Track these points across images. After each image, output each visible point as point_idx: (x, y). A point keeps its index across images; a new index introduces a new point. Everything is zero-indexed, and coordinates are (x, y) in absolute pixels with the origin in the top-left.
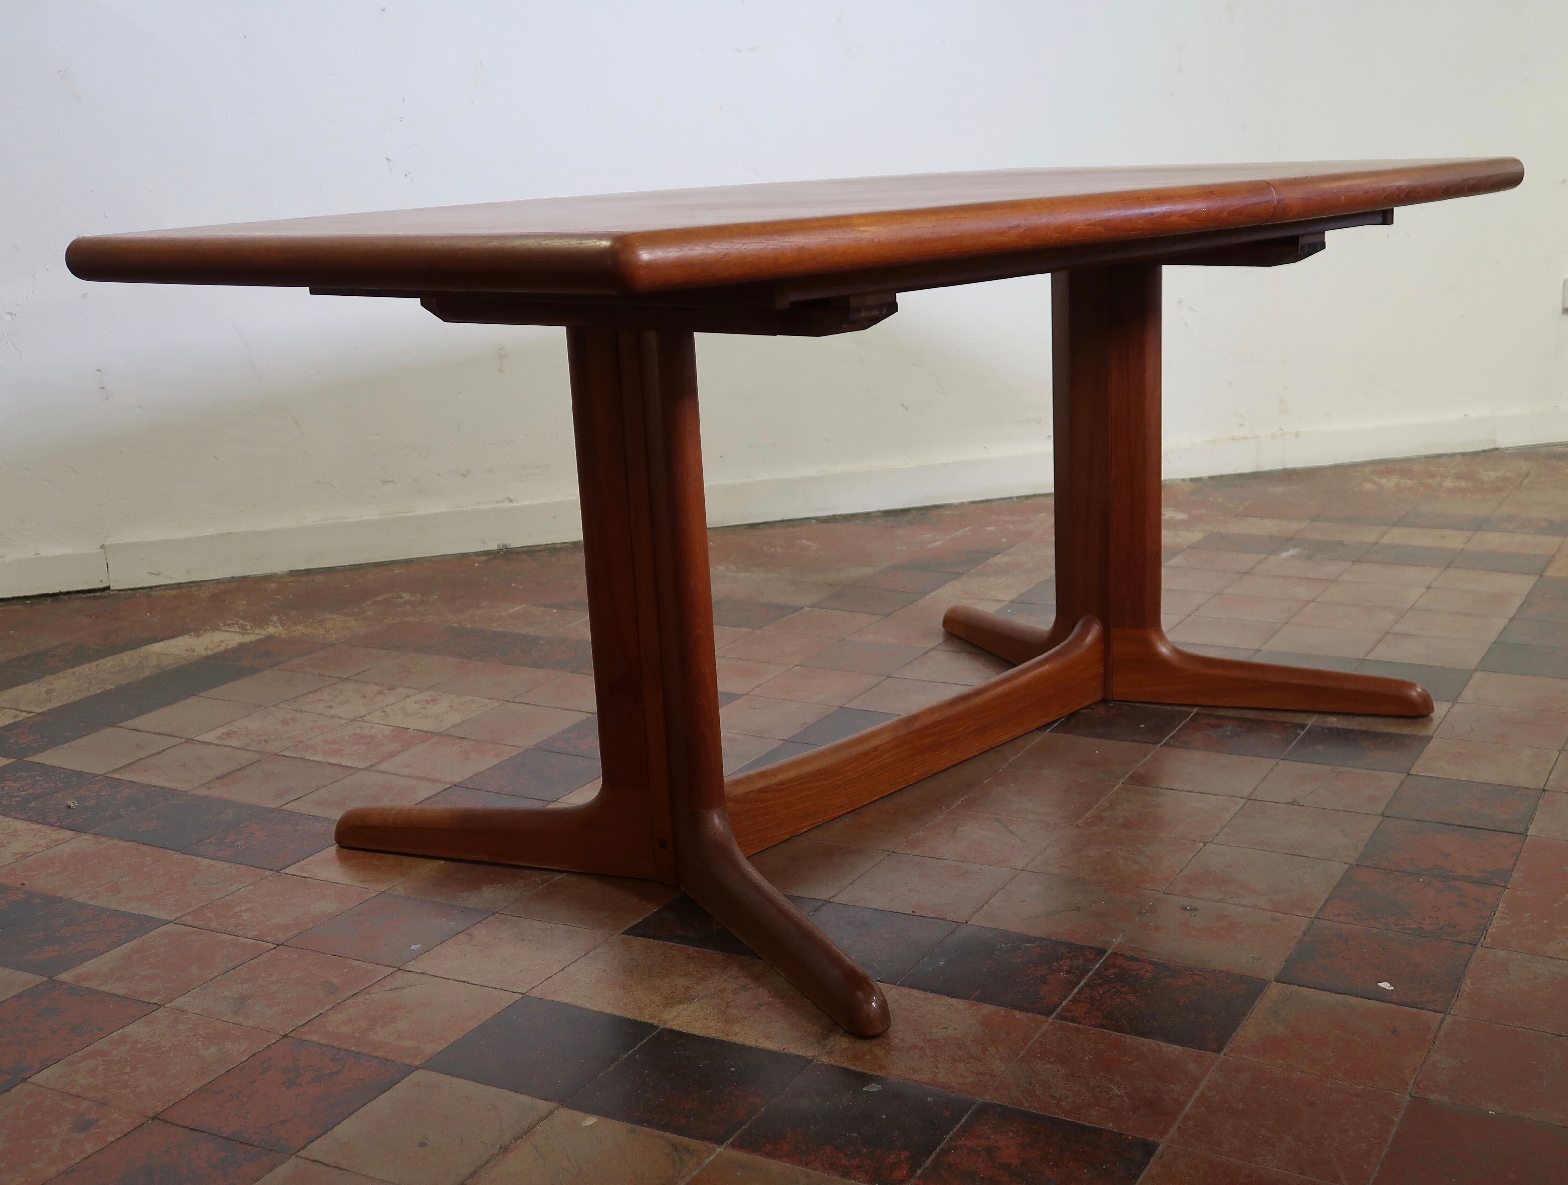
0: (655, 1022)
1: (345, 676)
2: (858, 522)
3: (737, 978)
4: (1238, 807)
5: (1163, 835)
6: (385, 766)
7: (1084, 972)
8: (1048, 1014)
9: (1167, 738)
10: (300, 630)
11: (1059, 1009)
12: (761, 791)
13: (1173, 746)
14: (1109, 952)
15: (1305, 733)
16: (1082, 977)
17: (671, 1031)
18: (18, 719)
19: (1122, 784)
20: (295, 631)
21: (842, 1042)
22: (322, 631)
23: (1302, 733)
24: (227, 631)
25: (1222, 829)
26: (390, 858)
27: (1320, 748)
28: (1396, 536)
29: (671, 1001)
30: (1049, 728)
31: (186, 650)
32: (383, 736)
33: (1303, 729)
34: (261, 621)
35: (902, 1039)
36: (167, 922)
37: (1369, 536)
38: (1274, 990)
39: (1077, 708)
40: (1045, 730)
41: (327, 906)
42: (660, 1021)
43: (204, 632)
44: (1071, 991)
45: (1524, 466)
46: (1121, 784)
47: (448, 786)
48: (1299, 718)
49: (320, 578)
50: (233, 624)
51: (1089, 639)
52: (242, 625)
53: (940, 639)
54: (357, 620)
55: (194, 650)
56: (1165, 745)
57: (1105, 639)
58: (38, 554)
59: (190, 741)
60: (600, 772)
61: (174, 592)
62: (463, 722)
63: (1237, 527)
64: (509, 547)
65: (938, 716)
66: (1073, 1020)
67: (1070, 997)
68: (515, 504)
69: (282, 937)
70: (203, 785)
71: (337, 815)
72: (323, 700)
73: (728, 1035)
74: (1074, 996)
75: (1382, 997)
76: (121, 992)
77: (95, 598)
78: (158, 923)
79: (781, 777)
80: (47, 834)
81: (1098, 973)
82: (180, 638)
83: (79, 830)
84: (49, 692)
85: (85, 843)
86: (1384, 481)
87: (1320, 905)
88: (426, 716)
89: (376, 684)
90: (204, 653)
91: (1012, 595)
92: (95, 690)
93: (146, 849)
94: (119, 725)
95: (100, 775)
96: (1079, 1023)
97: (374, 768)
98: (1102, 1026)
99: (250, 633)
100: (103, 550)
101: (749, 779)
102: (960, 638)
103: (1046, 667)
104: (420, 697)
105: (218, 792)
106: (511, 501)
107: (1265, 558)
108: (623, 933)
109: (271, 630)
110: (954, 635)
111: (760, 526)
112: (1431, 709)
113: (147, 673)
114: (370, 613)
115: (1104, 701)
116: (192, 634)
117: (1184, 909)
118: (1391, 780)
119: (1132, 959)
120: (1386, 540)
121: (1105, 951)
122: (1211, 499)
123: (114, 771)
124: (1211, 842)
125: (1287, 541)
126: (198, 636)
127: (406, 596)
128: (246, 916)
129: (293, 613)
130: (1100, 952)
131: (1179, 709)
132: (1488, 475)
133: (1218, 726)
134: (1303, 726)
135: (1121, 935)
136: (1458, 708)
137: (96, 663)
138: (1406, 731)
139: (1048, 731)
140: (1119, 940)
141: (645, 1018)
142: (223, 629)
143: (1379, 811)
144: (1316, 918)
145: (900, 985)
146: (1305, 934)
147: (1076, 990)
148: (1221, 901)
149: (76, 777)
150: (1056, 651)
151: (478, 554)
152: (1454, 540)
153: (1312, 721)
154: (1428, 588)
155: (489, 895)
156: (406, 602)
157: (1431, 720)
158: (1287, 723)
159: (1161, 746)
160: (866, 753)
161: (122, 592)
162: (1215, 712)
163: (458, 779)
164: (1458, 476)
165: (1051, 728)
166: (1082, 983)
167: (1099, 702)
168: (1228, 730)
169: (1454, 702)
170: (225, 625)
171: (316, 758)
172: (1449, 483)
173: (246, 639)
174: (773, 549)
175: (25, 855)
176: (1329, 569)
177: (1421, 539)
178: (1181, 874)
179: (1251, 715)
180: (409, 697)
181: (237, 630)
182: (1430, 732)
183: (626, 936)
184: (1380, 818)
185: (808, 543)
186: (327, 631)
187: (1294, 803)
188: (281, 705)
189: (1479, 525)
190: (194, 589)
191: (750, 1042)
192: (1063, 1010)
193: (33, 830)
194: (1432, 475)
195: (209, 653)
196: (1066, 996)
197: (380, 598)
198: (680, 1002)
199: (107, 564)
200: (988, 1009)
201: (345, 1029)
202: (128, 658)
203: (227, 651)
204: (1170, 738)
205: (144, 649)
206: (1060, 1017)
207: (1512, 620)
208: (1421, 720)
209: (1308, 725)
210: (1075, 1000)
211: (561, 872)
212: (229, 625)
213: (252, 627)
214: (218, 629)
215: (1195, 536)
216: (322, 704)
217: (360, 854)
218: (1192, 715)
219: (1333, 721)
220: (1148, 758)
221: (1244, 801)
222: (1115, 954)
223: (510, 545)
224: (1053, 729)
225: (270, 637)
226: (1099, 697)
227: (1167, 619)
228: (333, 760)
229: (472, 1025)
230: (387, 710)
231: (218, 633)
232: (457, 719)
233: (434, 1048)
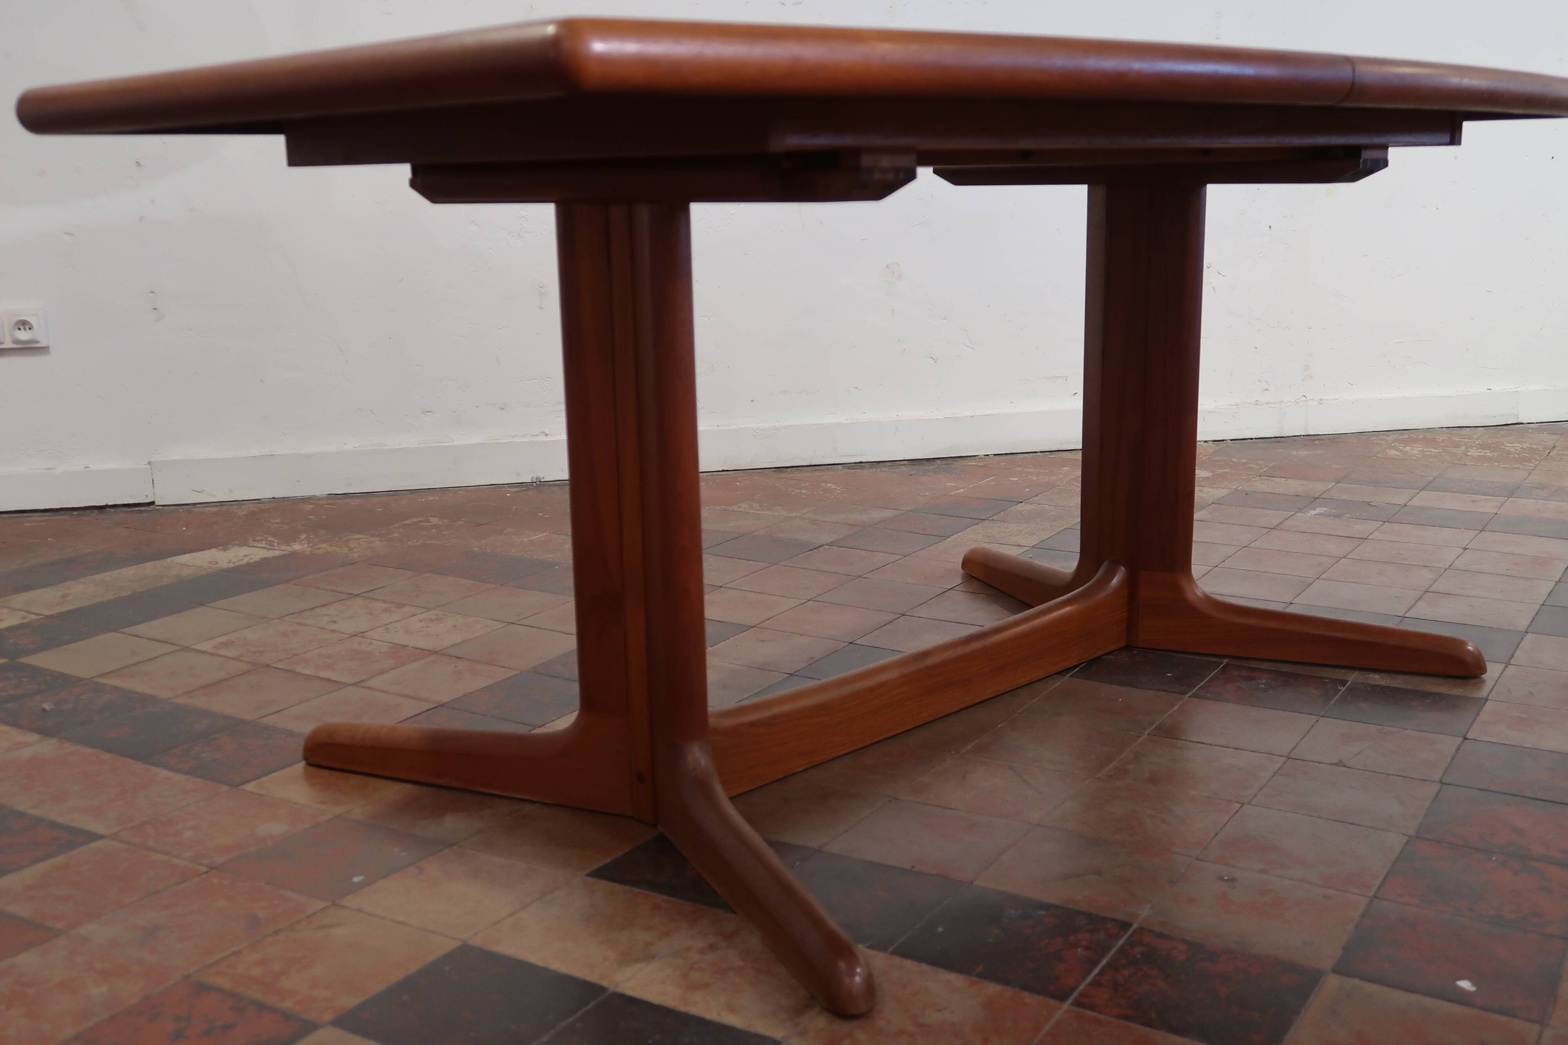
0: (605, 983)
1: (356, 592)
2: (883, 469)
3: (705, 935)
4: (1278, 766)
5: (1194, 793)
6: (375, 682)
7: (1107, 949)
8: (1062, 998)
9: (1196, 689)
10: (325, 547)
11: (1076, 994)
13: (1203, 698)
14: (1135, 926)
15: (1346, 689)
16: (1102, 956)
17: (622, 997)
18: (25, 621)
19: (1148, 735)
20: (319, 549)
21: (816, 1022)
22: (345, 550)
23: (1343, 689)
24: (254, 547)
25: (1260, 790)
26: (355, 780)
27: (1364, 705)
28: (1424, 499)
29: (628, 958)
30: (1068, 673)
31: (210, 563)
32: (380, 652)
33: (1344, 685)
34: (290, 537)
35: (890, 1022)
36: (102, 838)
37: (1400, 498)
38: (1332, 982)
39: (1100, 653)
40: (1065, 675)
41: (277, 829)
42: (612, 981)
43: (233, 547)
44: (1091, 971)
45: (1549, 439)
46: (1146, 734)
47: (435, 706)
48: (1339, 674)
49: (356, 502)
50: (262, 540)
51: (1115, 581)
52: (270, 541)
53: (959, 580)
54: (381, 541)
55: (217, 563)
56: (1195, 696)
57: (1131, 583)
58: (88, 467)
59: (187, 649)
60: (578, 701)
61: (215, 509)
62: (462, 642)
63: (1261, 486)
64: (542, 480)
66: (1092, 1008)
67: (1089, 979)
68: (549, 438)
69: (219, 859)
70: (186, 693)
72: (329, 616)
73: (687, 1003)
74: (1093, 979)
75: (1462, 998)
77: (139, 513)
78: (94, 837)
81: (1121, 951)
82: (208, 551)
83: (45, 732)
84: (64, 596)
85: (47, 747)
86: (1408, 448)
87: (1378, 882)
88: (428, 635)
89: (385, 602)
90: (225, 565)
91: (1034, 541)
92: (110, 596)
93: (107, 756)
94: (121, 631)
95: (85, 679)
96: (1100, 1012)
97: (362, 684)
98: (1127, 1018)
99: (275, 549)
100: (152, 466)
102: (978, 580)
104: (426, 616)
105: (198, 701)
106: (547, 435)
107: (1292, 516)
108: (589, 875)
109: (297, 547)
110: (973, 577)
111: (789, 469)
112: (1482, 669)
113: (165, 581)
114: (396, 535)
115: (1128, 648)
116: (220, 548)
117: (1221, 879)
118: (1448, 744)
119: (1162, 936)
120: (1415, 502)
121: (1129, 925)
122: (1234, 460)
123: (102, 675)
124: (1249, 803)
125: (1315, 500)
126: (225, 550)
127: (434, 521)
128: (189, 834)
129: (322, 532)
130: (1125, 926)
131: (1208, 659)
132: (1514, 446)
133: (1253, 677)
134: (1343, 683)
135: (1148, 906)
136: (1511, 670)
137: (119, 571)
138: (1458, 692)
139: (1068, 675)
140: (1146, 913)
141: (595, 977)
142: (251, 544)
143: (1437, 777)
144: (1375, 897)
145: (893, 953)
146: (1363, 915)
147: (1096, 971)
148: (1262, 871)
149: (62, 681)
150: (1079, 592)
151: (510, 485)
152: (1488, 506)
153: (1353, 677)
154: (1465, 549)
155: (452, 824)
156: (434, 526)
157: (1483, 681)
158: (1327, 678)
159: (1189, 697)
161: (166, 508)
162: (1246, 664)
163: (445, 698)
164: (1483, 447)
165: (1071, 674)
166: (1104, 962)
167: (1122, 648)
168: (1262, 683)
169: (1507, 664)
170: (254, 541)
171: (307, 671)
172: (1473, 452)
173: (270, 554)
174: (798, 491)
176: (1359, 528)
177: (1451, 502)
178: (1218, 838)
179: (1286, 668)
180: (414, 615)
181: (264, 546)
182: (1483, 693)
183: (590, 879)
184: (1438, 786)
185: (833, 486)
186: (351, 549)
187: (1340, 764)
188: (287, 618)
189: (1511, 492)
190: (235, 507)
191: (711, 1015)
192: (1081, 995)
194: (1457, 446)
195: (231, 565)
196: (1084, 978)
197: (407, 522)
198: (637, 961)
199: (153, 481)
200: (992, 988)
201: (256, 972)
202: (150, 568)
203: (248, 565)
204: (1199, 688)
205: (169, 560)
206: (1077, 1003)
207: (1557, 583)
208: (1473, 681)
209: (1348, 681)
210: (1095, 984)
212: (258, 541)
213: (279, 544)
214: (246, 545)
215: (1219, 492)
216: (327, 619)
217: (326, 773)
218: (1222, 666)
219: (1376, 679)
220: (1175, 708)
221: (1284, 759)
222: (1141, 930)
223: (544, 478)
224: (1073, 674)
225: (295, 554)
226: (1122, 644)
228: (324, 674)
229: (398, 976)
230: (389, 626)
231: (245, 548)
232: (457, 638)
233: (350, 1001)
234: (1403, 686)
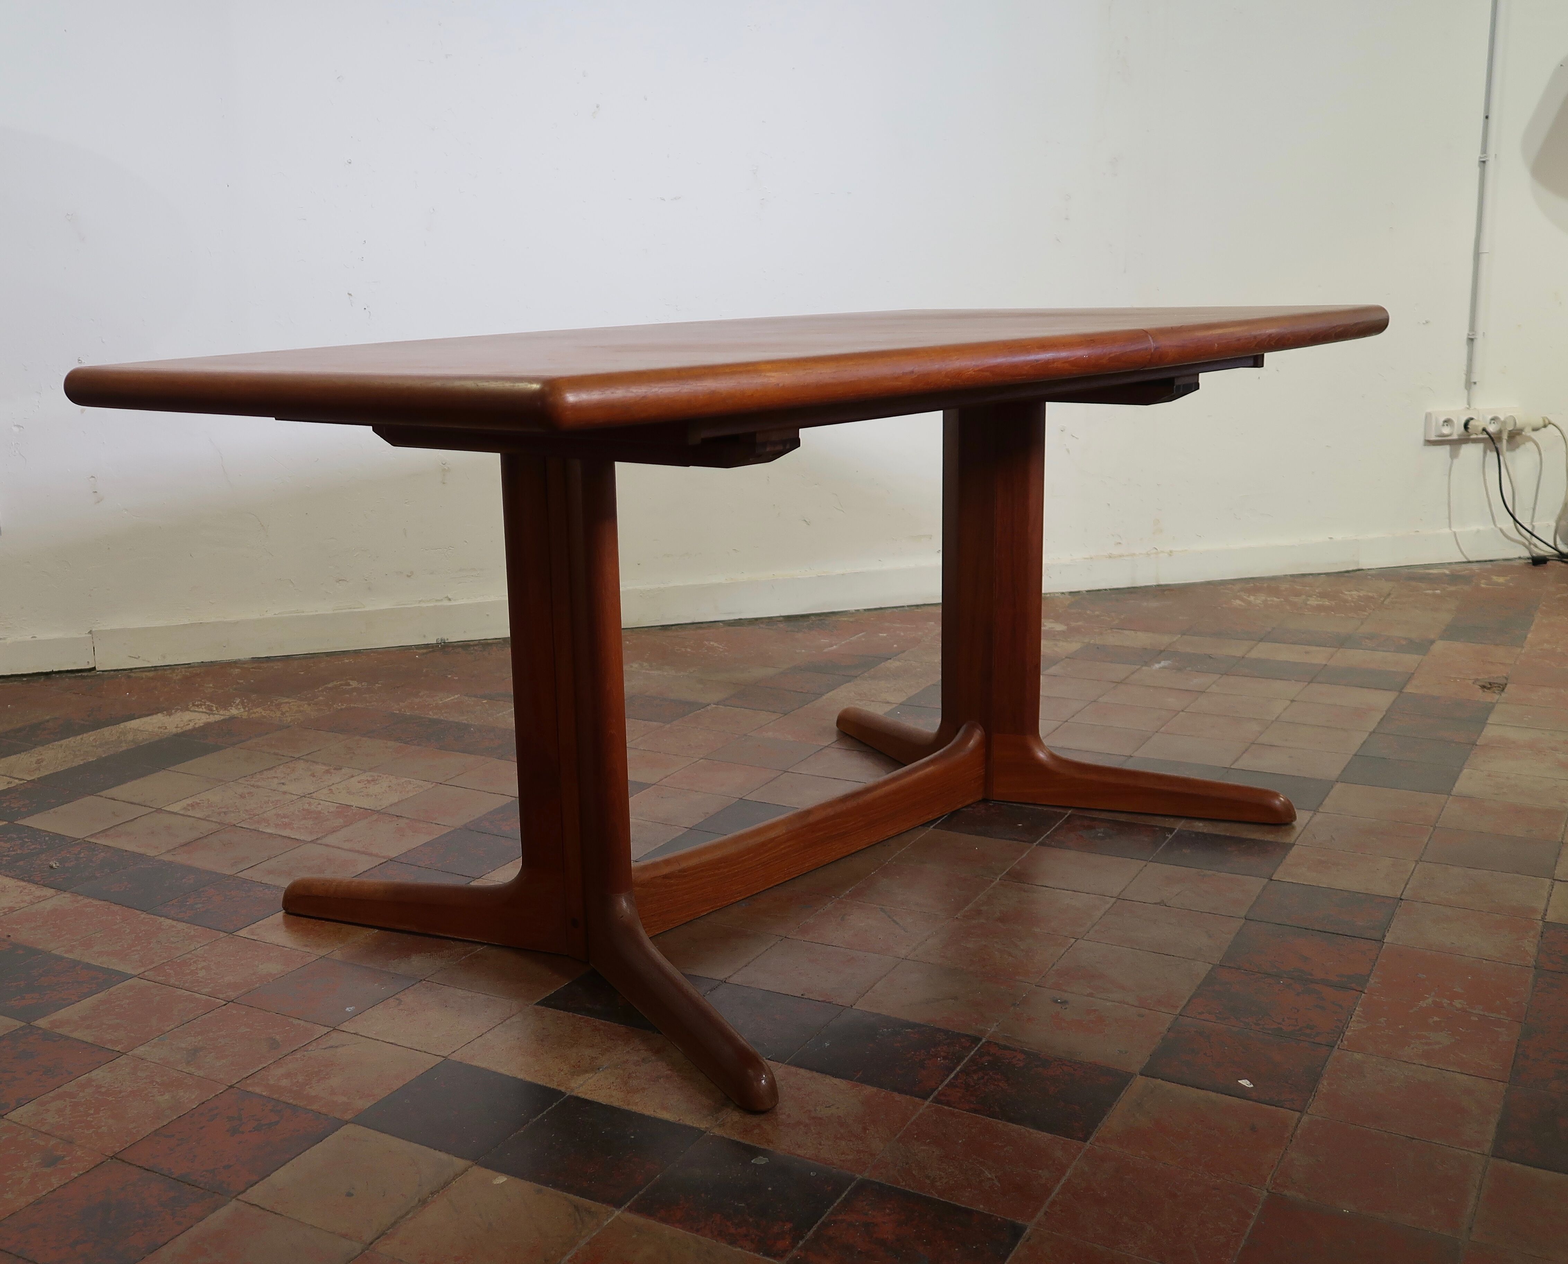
0: (563, 1089)
1: (297, 756)
2: (761, 626)
3: (639, 1050)
4: (1108, 906)
5: (1037, 930)
6: (331, 840)
7: (960, 1059)
8: (925, 1098)
9: (1042, 838)
10: (259, 712)
11: (936, 1093)
12: (665, 877)
13: (1049, 846)
14: (984, 1040)
15: (1173, 836)
16: (958, 1064)
17: (577, 1098)
18: (10, 786)
19: (1000, 879)
20: (255, 713)
21: (734, 1116)
22: (278, 714)
23: (1170, 836)
24: (195, 711)
25: (1093, 927)
26: (330, 926)
27: (1187, 851)
28: (1262, 651)
29: (578, 1070)
30: (933, 824)
31: (159, 728)
32: (328, 812)
33: (1171, 833)
34: (225, 704)
35: (789, 1116)
36: (132, 977)
37: (1236, 649)
38: (1140, 1082)
39: (960, 806)
40: (929, 827)
41: (274, 968)
42: (567, 1088)
43: (176, 711)
44: (948, 1076)
45: (1386, 586)
46: (998, 879)
47: (385, 860)
48: (1168, 823)
49: (278, 666)
50: (201, 705)
51: (972, 742)
52: (208, 705)
53: (834, 738)
54: (309, 705)
55: (166, 728)
56: (1041, 844)
57: (986, 743)
58: (35, 637)
59: (159, 810)
60: (520, 852)
61: (151, 674)
62: (399, 802)
63: (1112, 639)
64: (446, 641)
65: (830, 812)
66: (948, 1104)
67: (946, 1082)
68: (452, 603)
69: (232, 995)
70: (169, 851)
71: (285, 883)
72: (277, 777)
73: (628, 1105)
74: (950, 1081)
75: (1243, 1093)
76: (90, 1039)
77: (83, 677)
78: (123, 977)
79: (684, 865)
80: (32, 891)
81: (972, 1060)
82: (155, 716)
83: (59, 889)
84: (38, 762)
85: (63, 900)
86: (1252, 598)
87: (1185, 1002)
88: (368, 795)
89: (325, 764)
90: (174, 731)
91: (901, 698)
92: (79, 762)
93: (116, 908)
94: (98, 794)
95: (80, 839)
96: (954, 1107)
97: (319, 842)
98: (976, 1111)
99: (215, 714)
100: (90, 635)
101: (655, 865)
102: (852, 737)
103: (931, 769)
104: (363, 777)
105: (181, 858)
106: (450, 600)
107: (1138, 669)
108: (537, 1004)
109: (234, 711)
110: (847, 734)
111: (673, 627)
112: (1293, 817)
113: (124, 747)
114: (321, 698)
115: (985, 800)
116: (165, 712)
117: (1056, 1002)
118: (1255, 885)
119: (1006, 1048)
120: (1254, 654)
121: (980, 1040)
122: (1088, 612)
123: (92, 836)
124: (1082, 938)
125: (1158, 654)
126: (170, 715)
127: (354, 684)
128: (202, 973)
129: (254, 696)
130: (976, 1040)
131: (1055, 810)
132: (1351, 594)
133: (1090, 828)
134: (1171, 830)
135: (995, 1024)
136: (1318, 817)
137: (81, 736)
138: (1270, 838)
139: (932, 827)
140: (993, 1030)
141: (553, 1085)
142: (192, 709)
143: (1243, 914)
144: (1180, 1015)
145: (789, 1064)
146: (1169, 1030)
147: (952, 1076)
148: (1091, 995)
149: (59, 841)
150: (941, 753)
151: (418, 647)
152: (1318, 656)
153: (1180, 825)
154: (1292, 701)
155: (417, 963)
156: (354, 689)
157: (1293, 828)
158: (1156, 826)
159: (1036, 845)
160: (763, 844)
161: (106, 673)
162: (1087, 814)
163: (393, 854)
164: (1322, 595)
165: (934, 825)
166: (958, 1069)
167: (980, 801)
168: (1100, 832)
169: (1316, 811)
170: (194, 705)
171: (269, 831)
172: (1313, 602)
173: (212, 719)
174: (683, 650)
175: (12, 910)
176: (1197, 681)
177: (1286, 654)
178: (1055, 968)
179: (1122, 818)
180: (352, 776)
181: (204, 710)
182: (1290, 840)
183: (539, 1007)
184: (1244, 921)
185: (716, 645)
186: (283, 714)
187: (1162, 903)
188: (240, 781)
189: (1342, 642)
190: (168, 672)
191: (649, 1112)
192: (939, 1094)
193: (19, 887)
194: (1298, 594)
195: (179, 730)
196: (942, 1081)
197: (330, 685)
198: (586, 1072)
199: (94, 648)
200: (869, 1090)
201: (284, 1082)
202: (108, 733)
203: (194, 729)
204: (1045, 837)
205: (122, 725)
206: (937, 1101)
207: (1371, 734)
208: (1283, 827)
209: (1176, 829)
210: (950, 1085)
211: (483, 944)
212: (197, 706)
213: (217, 709)
214: (188, 709)
215: (1072, 646)
216: (276, 781)
217: (304, 920)
218: (1066, 816)
219: (1200, 826)
220: (1025, 855)
221: (1114, 900)
222: (989, 1042)
223: (448, 639)
224: (935, 826)
225: (232, 718)
226: (980, 797)
227: (1045, 726)
228: (286, 833)
229: (398, 1084)
230: (333, 788)
231: (187, 712)
232: (394, 798)
233: (363, 1104)
234: (1222, 833)
